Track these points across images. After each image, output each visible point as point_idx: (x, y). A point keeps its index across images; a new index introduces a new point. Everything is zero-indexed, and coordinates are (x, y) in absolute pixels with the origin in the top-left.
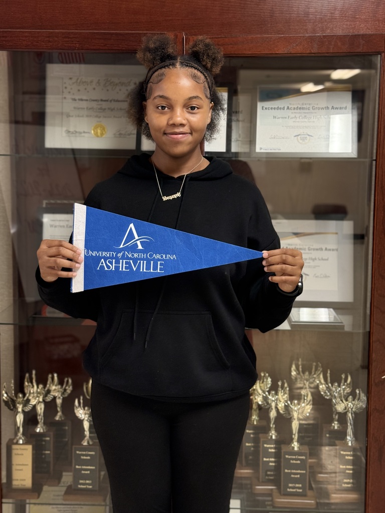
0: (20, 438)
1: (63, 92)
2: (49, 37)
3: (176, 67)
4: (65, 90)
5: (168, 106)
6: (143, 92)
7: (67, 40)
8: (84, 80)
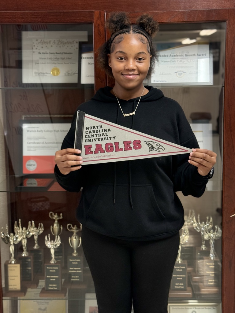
0: (12, 260)
1: (32, 49)
2: (22, 15)
3: (130, 33)
4: (33, 47)
5: (125, 57)
6: (108, 48)
7: (33, 17)
8: (45, 41)
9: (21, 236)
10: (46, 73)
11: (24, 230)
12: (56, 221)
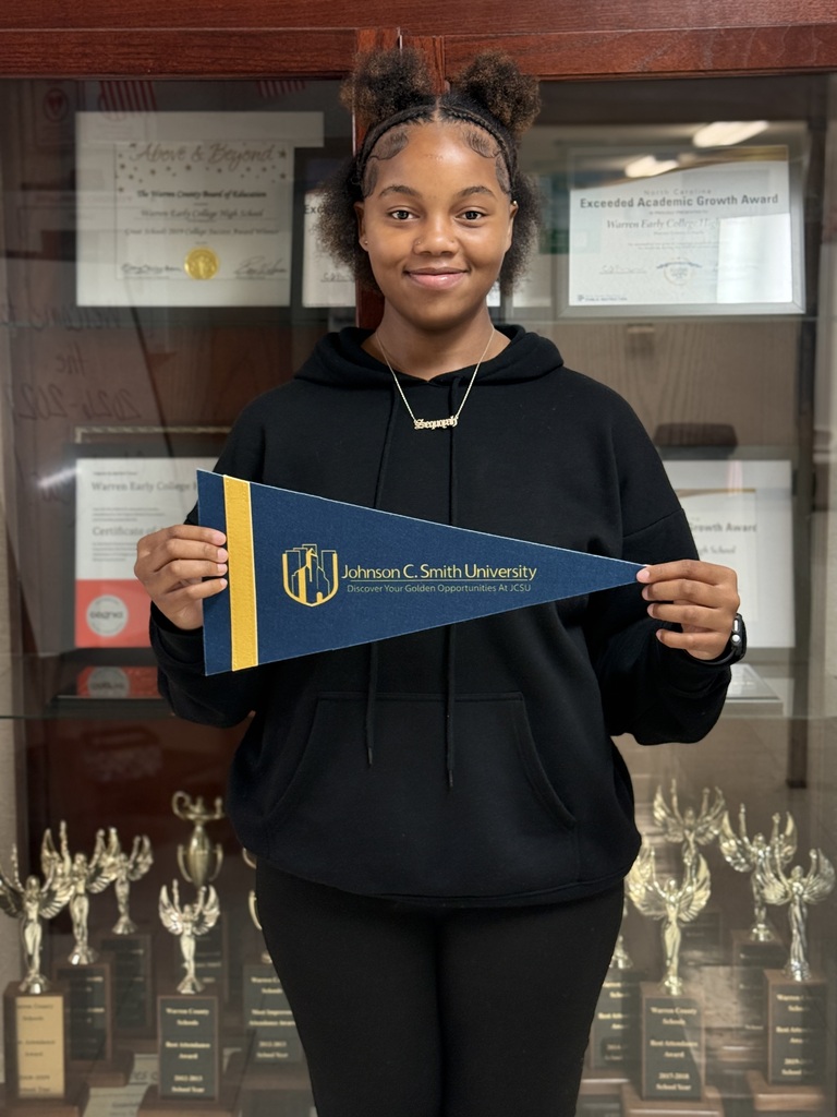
0: (34, 982)
1: (116, 177)
2: (83, 44)
3: (432, 121)
4: (120, 172)
5: (414, 210)
6: (356, 180)
7: (126, 50)
8: (164, 148)
9: (69, 888)
10: (167, 269)
11: (78, 862)
12: (199, 829)
